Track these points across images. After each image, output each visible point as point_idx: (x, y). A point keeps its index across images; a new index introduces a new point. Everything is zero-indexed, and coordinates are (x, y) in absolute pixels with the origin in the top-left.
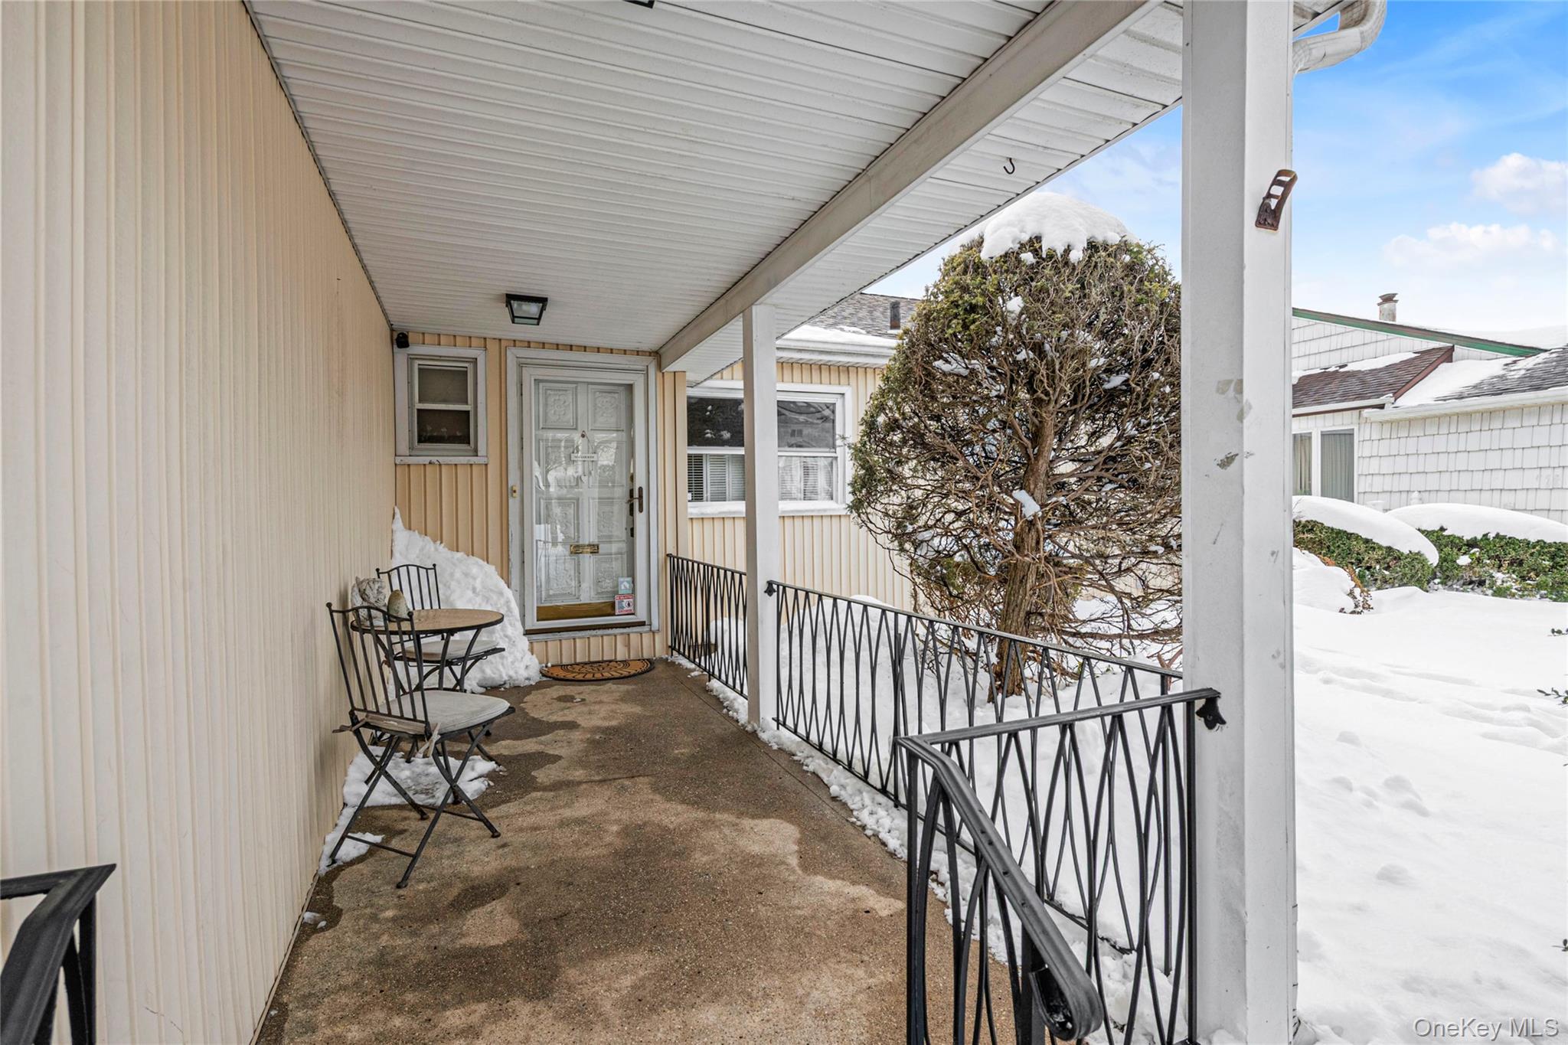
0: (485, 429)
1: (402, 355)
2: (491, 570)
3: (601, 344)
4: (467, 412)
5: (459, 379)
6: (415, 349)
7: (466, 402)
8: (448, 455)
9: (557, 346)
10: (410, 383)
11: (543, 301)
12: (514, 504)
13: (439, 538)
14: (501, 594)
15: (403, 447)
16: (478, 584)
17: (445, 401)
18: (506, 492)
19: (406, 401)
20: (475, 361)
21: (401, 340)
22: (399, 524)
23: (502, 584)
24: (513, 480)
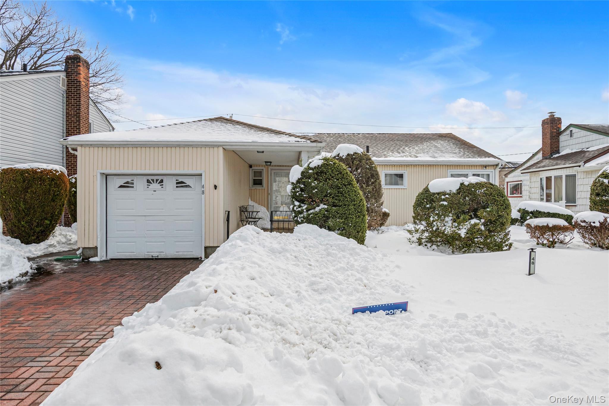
0: (264, 182)
1: (251, 169)
2: (265, 209)
3: (285, 165)
4: (262, 179)
5: (260, 173)
6: (253, 168)
7: (261, 177)
8: (258, 187)
9: (278, 166)
10: (252, 174)
11: (271, 162)
12: (269, 196)
13: (256, 202)
14: (266, 213)
15: (251, 186)
16: (263, 211)
17: (258, 177)
18: (268, 194)
19: (252, 177)
20: (263, 170)
21: (251, 166)
22: (250, 200)
23: (267, 211)
24: (269, 192)
